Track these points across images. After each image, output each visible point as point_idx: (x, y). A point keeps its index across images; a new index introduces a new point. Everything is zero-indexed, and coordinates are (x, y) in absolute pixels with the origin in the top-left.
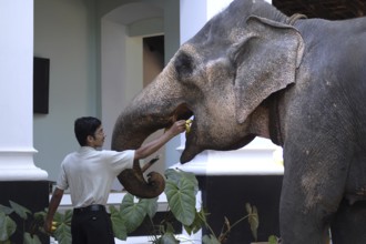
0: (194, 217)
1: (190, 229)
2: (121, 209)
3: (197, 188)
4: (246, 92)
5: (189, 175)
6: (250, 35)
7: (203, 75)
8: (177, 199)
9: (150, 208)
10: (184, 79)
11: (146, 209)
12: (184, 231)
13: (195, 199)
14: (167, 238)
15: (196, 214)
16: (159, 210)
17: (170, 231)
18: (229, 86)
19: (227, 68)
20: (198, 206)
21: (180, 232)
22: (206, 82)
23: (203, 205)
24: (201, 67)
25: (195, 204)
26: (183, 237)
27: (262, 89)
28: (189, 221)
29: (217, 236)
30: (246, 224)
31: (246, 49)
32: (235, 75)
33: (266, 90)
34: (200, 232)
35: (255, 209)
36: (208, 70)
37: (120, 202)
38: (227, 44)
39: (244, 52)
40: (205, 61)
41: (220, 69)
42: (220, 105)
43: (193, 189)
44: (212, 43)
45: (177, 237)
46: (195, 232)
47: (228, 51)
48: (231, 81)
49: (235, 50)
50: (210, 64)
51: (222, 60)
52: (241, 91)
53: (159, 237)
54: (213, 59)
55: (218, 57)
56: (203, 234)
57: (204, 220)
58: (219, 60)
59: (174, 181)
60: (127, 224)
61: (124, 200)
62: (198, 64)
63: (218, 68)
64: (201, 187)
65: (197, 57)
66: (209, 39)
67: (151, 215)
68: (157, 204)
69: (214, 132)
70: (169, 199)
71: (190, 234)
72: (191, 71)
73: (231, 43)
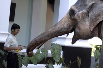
0: (60, 59)
1: (58, 63)
2: (36, 55)
3: (61, 50)
4: (92, 21)
5: (59, 45)
6: (93, 2)
7: (78, 16)
8: (55, 53)
9: (45, 55)
10: (72, 18)
11: (44, 55)
12: (56, 64)
13: (60, 53)
14: (50, 66)
15: (60, 58)
16: (48, 56)
17: (52, 63)
18: (87, 19)
19: (86, 13)
20: (61, 56)
21: (54, 64)
22: (79, 18)
23: (63, 56)
24: (78, 13)
25: (60, 55)
26: (55, 66)
27: (98, 20)
28: (58, 61)
29: (67, 66)
30: (77, 63)
31: (92, 7)
32: (88, 15)
33: (99, 20)
34: (61, 64)
35: (80, 59)
36: (80, 14)
37: (36, 52)
38: (86, 5)
39: (91, 8)
40: (79, 11)
41: (84, 13)
42: (83, 26)
43: (60, 50)
44: (81, 6)
45: (53, 65)
46: (59, 64)
47: (86, 7)
48: (87, 17)
49: (88, 7)
50: (81, 12)
51: (85, 11)
52: (91, 21)
53: (47, 65)
54: (81, 10)
55: (83, 10)
56: (62, 65)
57: (63, 61)
58: (84, 11)
59: (54, 47)
60: (37, 60)
61: (37, 52)
62: (77, 12)
63: (83, 13)
64: (63, 50)
65: (76, 10)
66: (80, 4)
67: (46, 58)
68: (48, 54)
69: (81, 34)
70: (52, 53)
71: (58, 65)
72: (75, 15)
73: (87, 5)
